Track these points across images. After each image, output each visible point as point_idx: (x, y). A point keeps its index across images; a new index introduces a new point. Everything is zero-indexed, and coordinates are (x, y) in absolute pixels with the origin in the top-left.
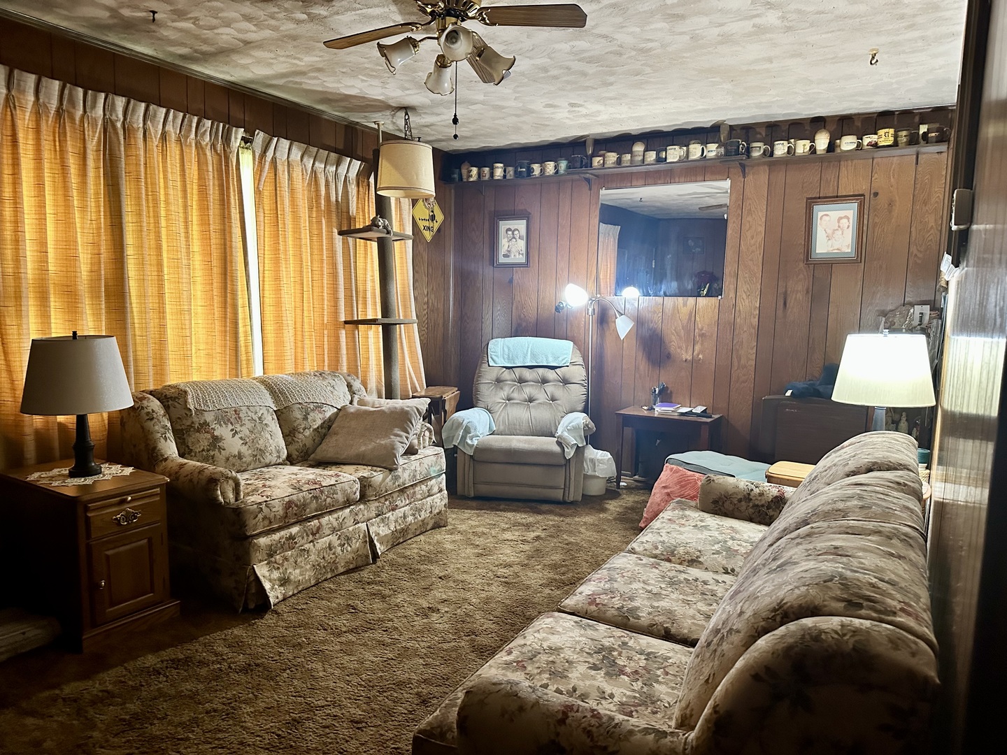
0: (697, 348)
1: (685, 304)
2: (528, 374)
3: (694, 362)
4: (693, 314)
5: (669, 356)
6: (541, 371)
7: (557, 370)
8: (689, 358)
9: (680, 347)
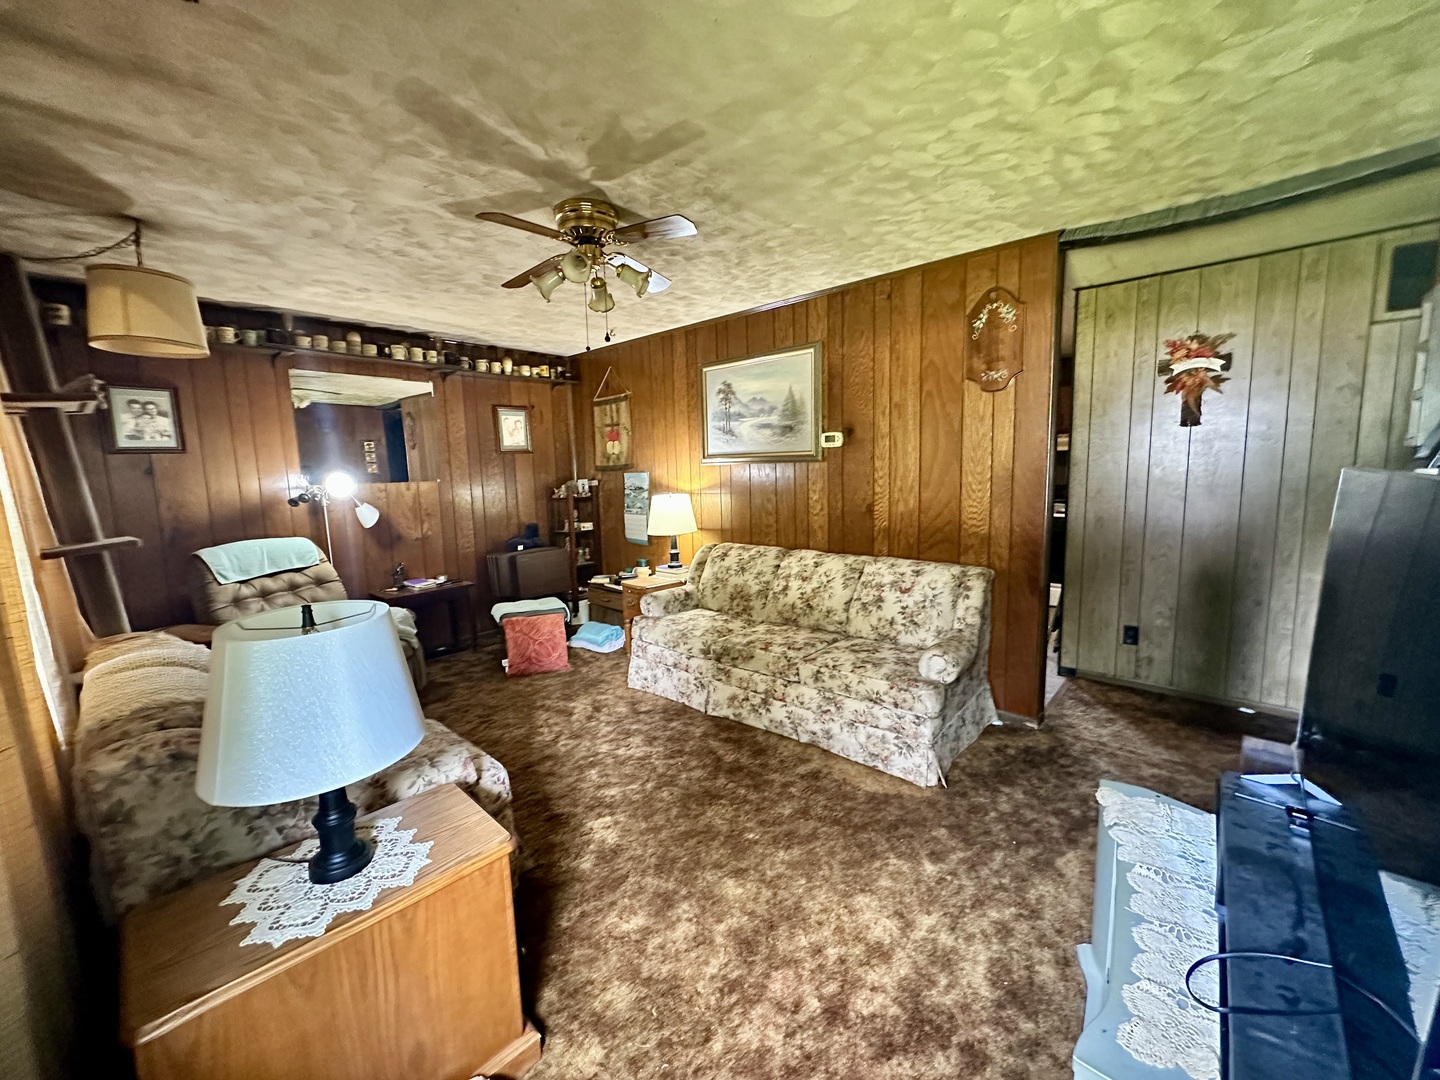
0: (426, 526)
1: (408, 489)
2: (270, 583)
3: (425, 539)
4: (417, 495)
5: (399, 538)
6: (285, 576)
7: (305, 571)
8: (420, 536)
9: (410, 528)
